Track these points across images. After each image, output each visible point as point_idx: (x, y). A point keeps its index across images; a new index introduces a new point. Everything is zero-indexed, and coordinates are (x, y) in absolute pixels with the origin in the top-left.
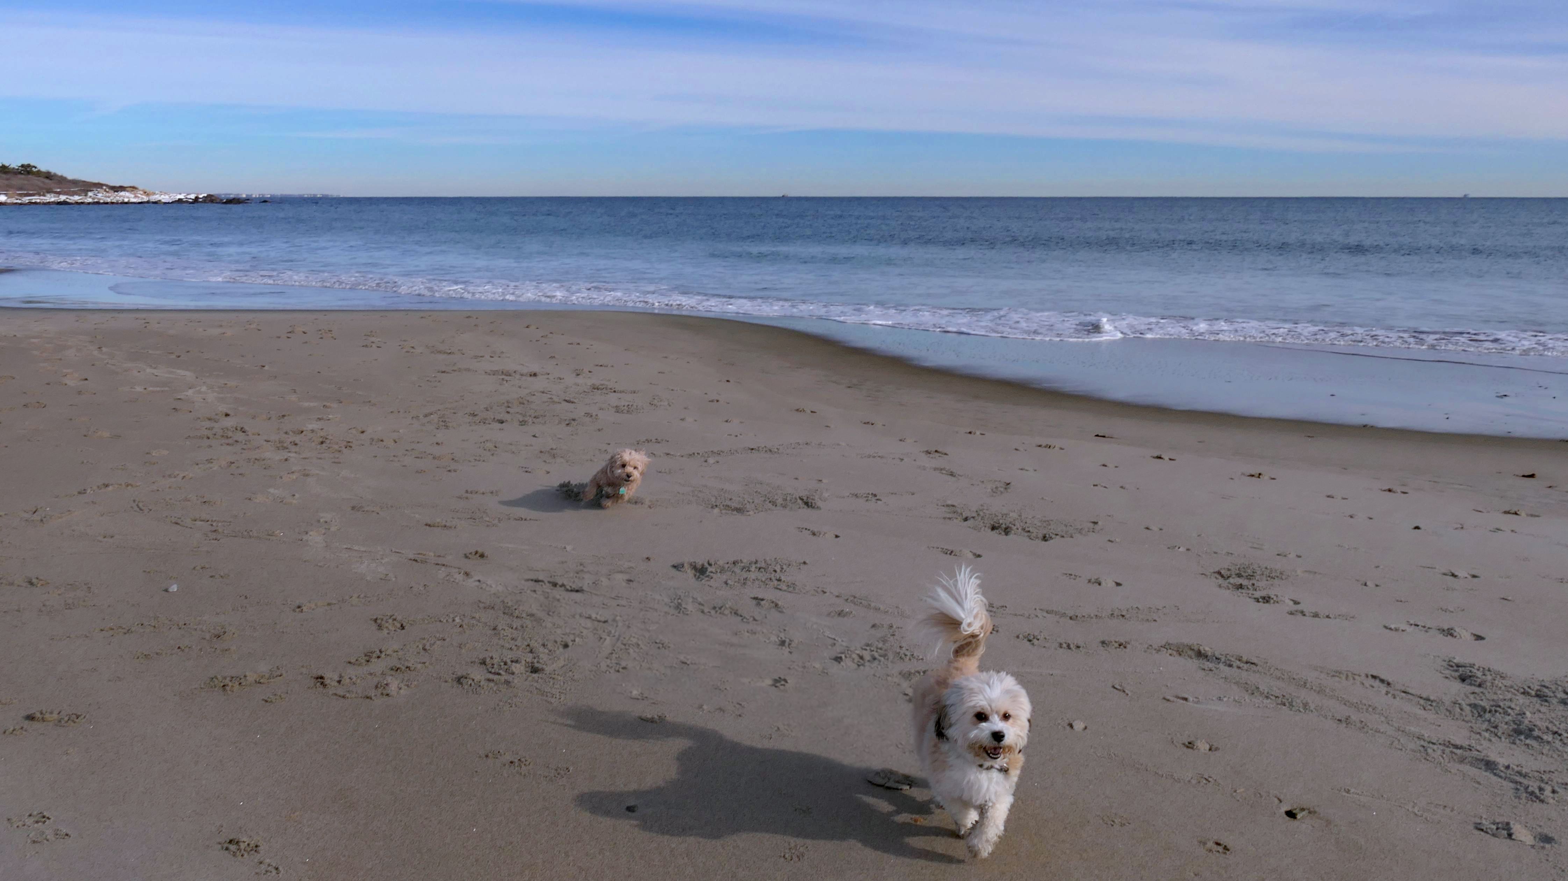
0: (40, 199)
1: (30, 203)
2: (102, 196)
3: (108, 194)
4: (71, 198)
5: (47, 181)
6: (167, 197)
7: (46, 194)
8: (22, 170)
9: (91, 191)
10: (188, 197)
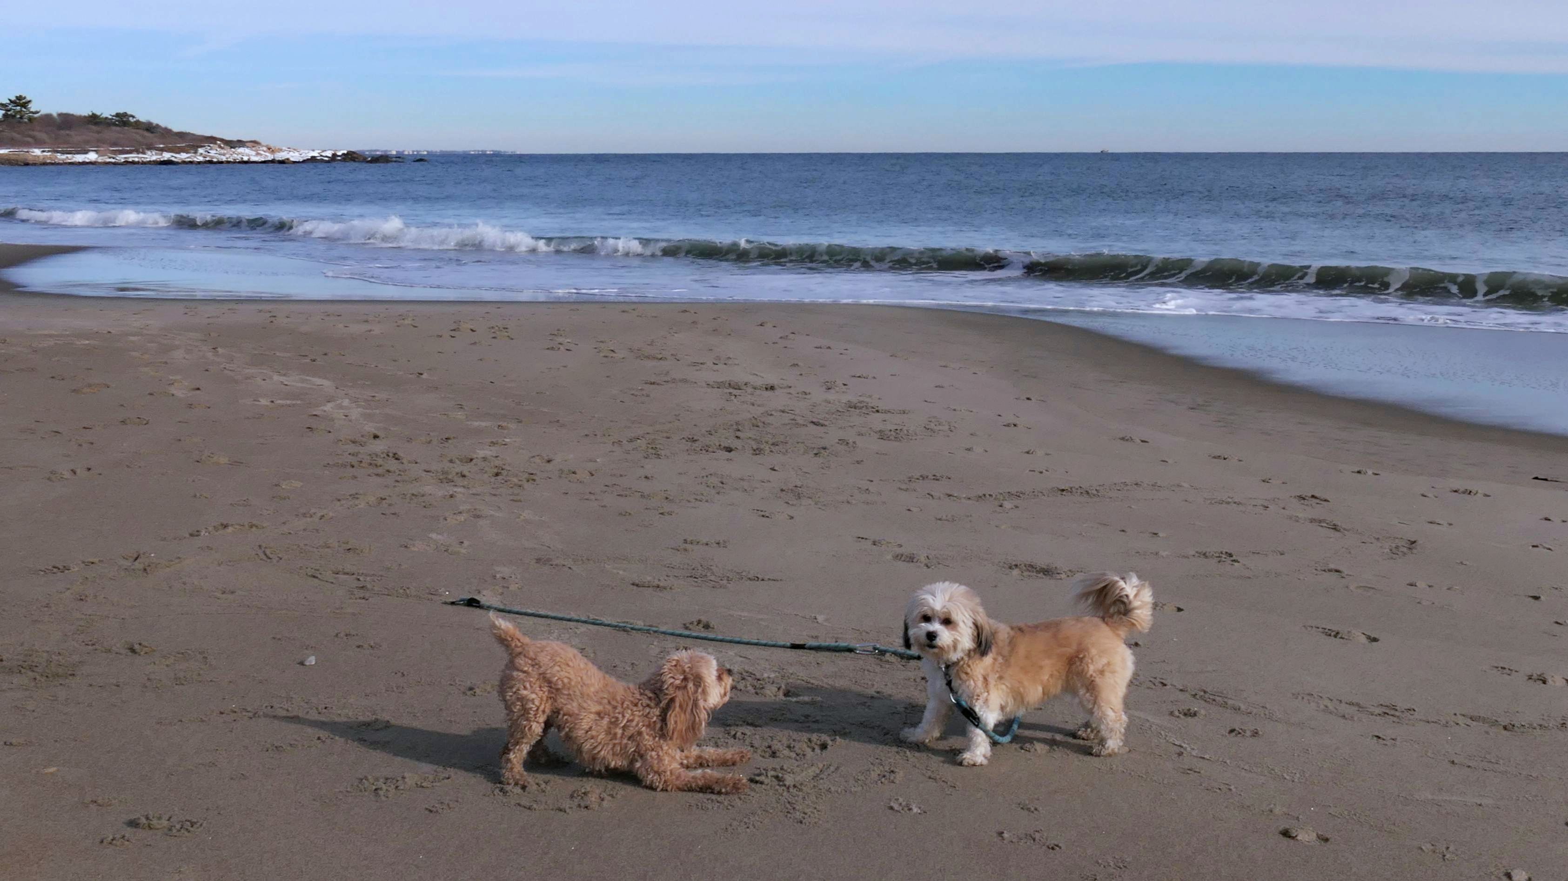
0: (138, 157)
1: (127, 163)
2: (215, 153)
3: (222, 151)
4: (177, 156)
5: (147, 134)
6: (297, 154)
7: (146, 151)
8: (117, 121)
9: (202, 147)
10: (323, 154)
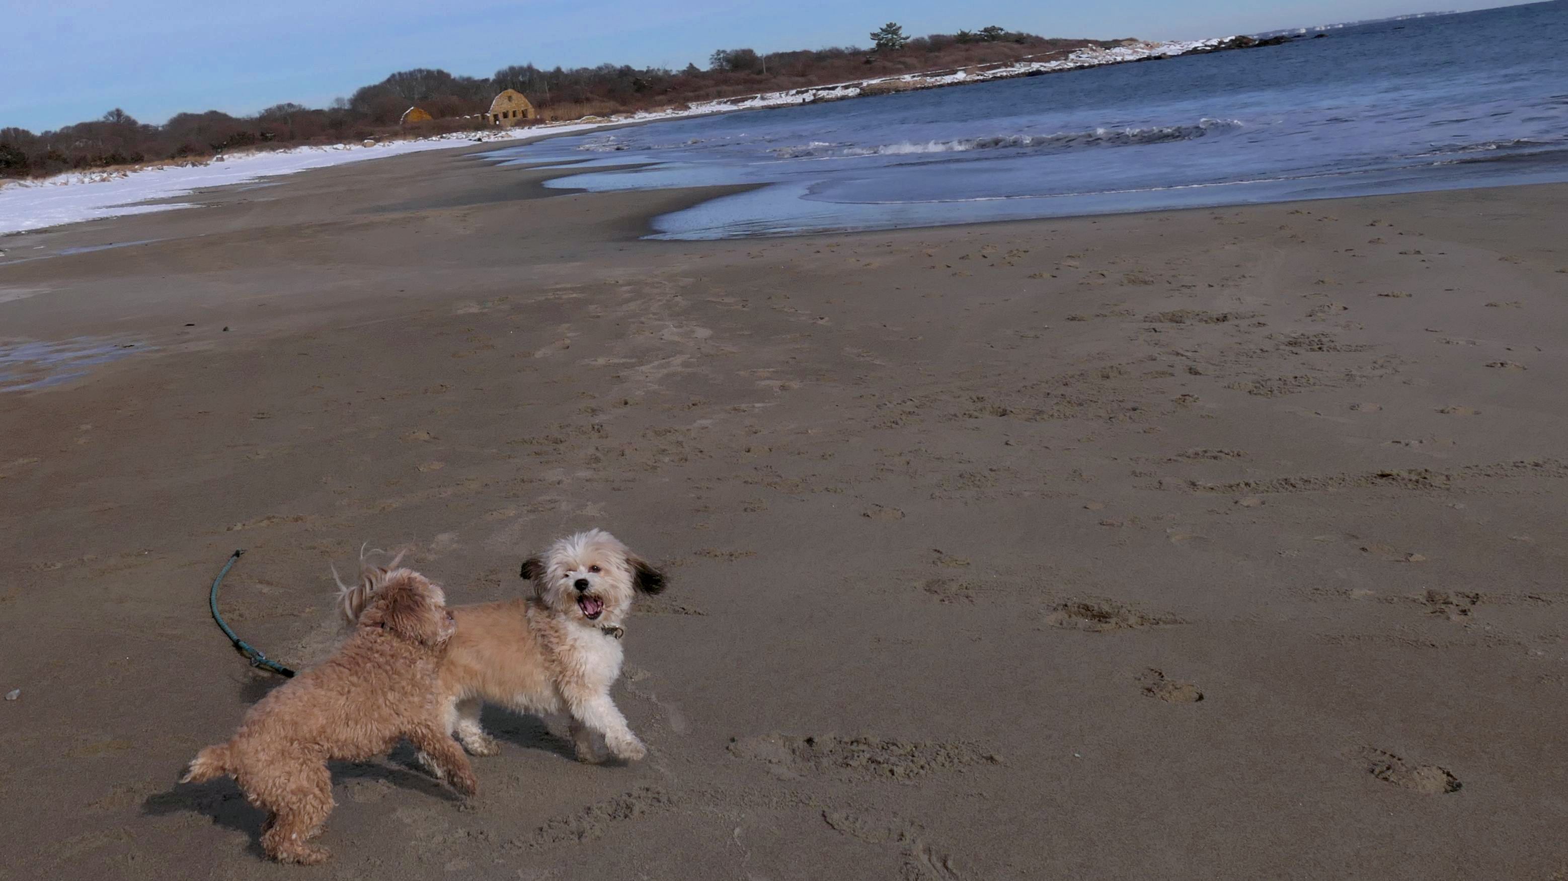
0: (1006, 71)
1: (995, 78)
2: (1087, 57)
3: (1094, 54)
4: (1047, 65)
5: (1016, 46)
6: (1178, 47)
7: (1015, 64)
8: (985, 36)
9: (1073, 52)
10: (1209, 43)
